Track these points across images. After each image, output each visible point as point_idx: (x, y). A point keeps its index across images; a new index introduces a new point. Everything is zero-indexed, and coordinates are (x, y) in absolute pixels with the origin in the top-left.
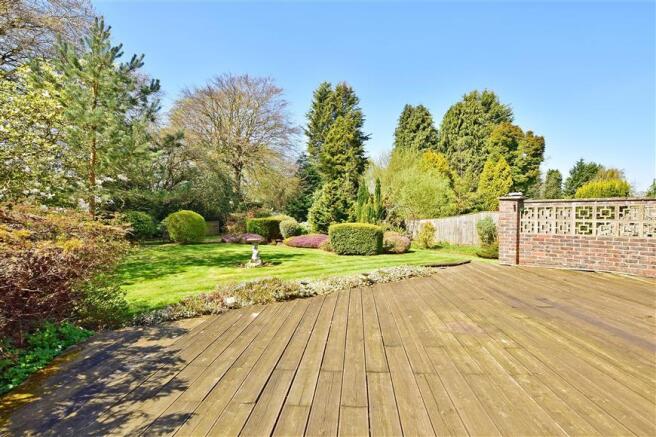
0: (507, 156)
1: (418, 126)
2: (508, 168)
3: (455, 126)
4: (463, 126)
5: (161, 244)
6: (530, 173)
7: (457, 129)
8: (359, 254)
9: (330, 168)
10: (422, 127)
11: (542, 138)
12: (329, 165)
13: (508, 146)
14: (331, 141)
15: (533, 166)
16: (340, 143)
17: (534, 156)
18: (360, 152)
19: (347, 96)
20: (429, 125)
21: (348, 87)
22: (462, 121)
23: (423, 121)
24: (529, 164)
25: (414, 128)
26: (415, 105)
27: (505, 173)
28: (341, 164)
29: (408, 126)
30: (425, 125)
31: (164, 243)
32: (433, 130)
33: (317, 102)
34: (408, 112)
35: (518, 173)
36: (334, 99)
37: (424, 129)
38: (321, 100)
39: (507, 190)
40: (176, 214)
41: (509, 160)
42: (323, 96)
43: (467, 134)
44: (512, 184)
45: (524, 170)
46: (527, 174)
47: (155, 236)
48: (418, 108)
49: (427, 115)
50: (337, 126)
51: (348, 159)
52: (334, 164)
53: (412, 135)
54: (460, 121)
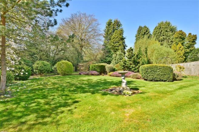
0: (182, 42)
1: (145, 33)
2: (182, 47)
3: (159, 33)
4: (162, 32)
5: (53, 75)
6: (191, 49)
7: (160, 34)
8: (162, 81)
9: (114, 48)
10: (146, 33)
11: (196, 35)
12: (113, 47)
13: (182, 39)
14: (113, 39)
15: (192, 46)
16: (117, 39)
17: (193, 42)
18: (124, 43)
19: (118, 24)
20: (149, 32)
21: (118, 21)
22: (162, 31)
23: (147, 31)
24: (191, 45)
25: (143, 34)
26: (143, 26)
27: (181, 49)
28: (117, 47)
29: (141, 33)
30: (148, 32)
31: (55, 75)
32: (150, 34)
33: (107, 26)
34: (140, 29)
35: (186, 49)
36: (113, 25)
37: (147, 34)
38: (109, 25)
39: (182, 55)
40: (60, 62)
41: (182, 44)
42: (109, 24)
43: (163, 35)
44: (184, 53)
45: (189, 47)
46: (190, 49)
47: (51, 72)
48: (144, 27)
49: (147, 29)
50: (115, 34)
51: (120, 45)
52: (115, 47)
53: (143, 36)
54: (161, 31)
